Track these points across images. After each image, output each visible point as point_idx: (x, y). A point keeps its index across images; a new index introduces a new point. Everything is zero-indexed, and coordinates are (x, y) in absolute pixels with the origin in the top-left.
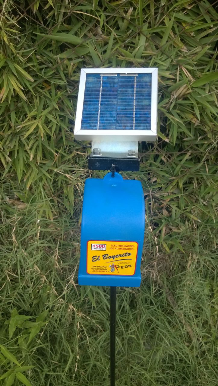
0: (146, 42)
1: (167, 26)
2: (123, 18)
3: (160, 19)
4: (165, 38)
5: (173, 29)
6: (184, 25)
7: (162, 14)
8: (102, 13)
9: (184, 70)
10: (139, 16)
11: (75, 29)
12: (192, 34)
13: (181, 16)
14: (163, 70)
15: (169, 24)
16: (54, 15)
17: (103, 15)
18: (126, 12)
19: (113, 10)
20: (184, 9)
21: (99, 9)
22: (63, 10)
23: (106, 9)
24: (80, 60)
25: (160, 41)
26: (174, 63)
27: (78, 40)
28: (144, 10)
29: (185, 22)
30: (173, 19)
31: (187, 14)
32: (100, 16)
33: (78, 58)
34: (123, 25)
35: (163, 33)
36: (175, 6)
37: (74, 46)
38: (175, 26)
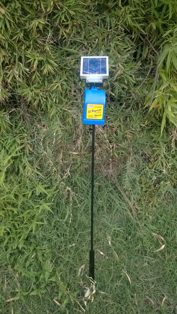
0: (104, 53)
1: (112, 46)
2: (94, 43)
3: (109, 44)
4: (111, 51)
5: (114, 47)
6: (119, 46)
7: (110, 42)
8: (85, 41)
9: (120, 65)
10: (101, 42)
11: (74, 47)
12: (122, 50)
13: (117, 42)
14: (111, 64)
15: (112, 45)
16: (66, 41)
17: (86, 42)
18: (95, 41)
19: (90, 40)
20: (119, 40)
21: (84, 39)
22: (70, 39)
23: (87, 39)
24: (76, 60)
25: (109, 53)
26: (116, 62)
27: (76, 51)
28: (102, 40)
29: (119, 45)
30: (114, 43)
31: (120, 42)
32: (85, 42)
33: (75, 59)
34: (94, 46)
35: (110, 49)
36: (115, 38)
37: (74, 54)
38: (115, 46)
